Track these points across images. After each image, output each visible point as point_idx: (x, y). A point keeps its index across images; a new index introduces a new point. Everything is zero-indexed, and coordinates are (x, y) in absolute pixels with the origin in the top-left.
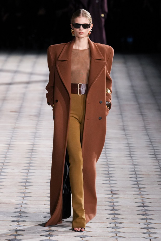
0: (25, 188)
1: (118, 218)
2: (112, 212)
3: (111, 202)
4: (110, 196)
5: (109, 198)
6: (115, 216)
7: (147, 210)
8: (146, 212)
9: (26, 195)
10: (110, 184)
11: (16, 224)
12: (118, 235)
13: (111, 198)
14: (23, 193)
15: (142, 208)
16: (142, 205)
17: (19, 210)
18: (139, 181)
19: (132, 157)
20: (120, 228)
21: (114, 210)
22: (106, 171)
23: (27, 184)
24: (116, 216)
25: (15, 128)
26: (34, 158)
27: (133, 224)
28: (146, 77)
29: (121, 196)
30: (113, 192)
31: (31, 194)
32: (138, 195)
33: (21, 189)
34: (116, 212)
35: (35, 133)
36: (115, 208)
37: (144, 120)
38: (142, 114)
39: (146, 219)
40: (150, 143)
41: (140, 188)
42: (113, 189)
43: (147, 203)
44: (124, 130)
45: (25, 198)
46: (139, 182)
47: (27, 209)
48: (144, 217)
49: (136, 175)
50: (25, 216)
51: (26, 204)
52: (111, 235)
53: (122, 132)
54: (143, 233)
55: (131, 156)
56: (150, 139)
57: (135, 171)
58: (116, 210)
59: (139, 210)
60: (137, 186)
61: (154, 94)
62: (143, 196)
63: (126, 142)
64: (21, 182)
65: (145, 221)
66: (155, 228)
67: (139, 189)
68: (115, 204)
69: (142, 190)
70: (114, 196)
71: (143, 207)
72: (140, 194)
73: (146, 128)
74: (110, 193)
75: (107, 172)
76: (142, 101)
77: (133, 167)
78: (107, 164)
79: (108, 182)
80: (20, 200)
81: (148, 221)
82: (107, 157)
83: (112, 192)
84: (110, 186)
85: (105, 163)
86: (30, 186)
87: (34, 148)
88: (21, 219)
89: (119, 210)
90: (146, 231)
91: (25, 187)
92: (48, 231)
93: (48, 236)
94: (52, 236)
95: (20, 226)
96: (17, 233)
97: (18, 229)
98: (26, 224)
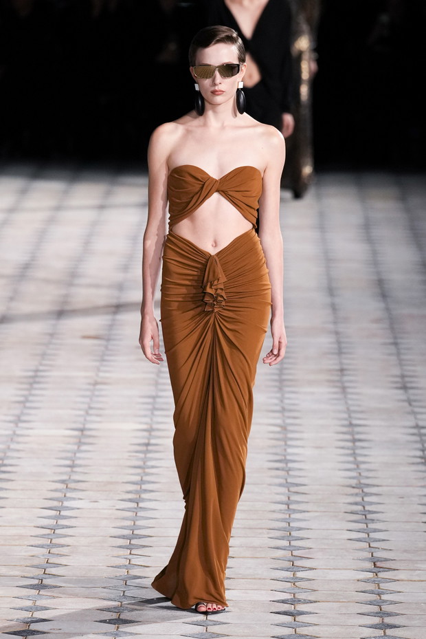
0: (130, 554)
2: (377, 620)
3: (372, 592)
4: (370, 575)
5: (366, 581)
6: (385, 632)
9: (134, 572)
10: (369, 541)
13: (374, 581)
14: (125, 566)
17: (115, 616)
21: (382, 614)
22: (356, 504)
23: (134, 542)
24: (389, 632)
25: (96, 383)
26: (153, 467)
29: (401, 575)
30: (378, 564)
31: (147, 569)
33: (118, 557)
34: (388, 620)
35: (154, 397)
36: (386, 608)
42: (378, 554)
44: (405, 388)
47: (137, 612)
50: (130, 634)
51: (134, 598)
53: (400, 394)
58: (389, 615)
64: (119, 537)
68: (384, 597)
70: (381, 575)
74: (370, 565)
75: (360, 508)
78: (360, 486)
79: (364, 535)
80: (116, 588)
82: (357, 464)
83: (375, 565)
84: (370, 547)
85: (354, 482)
86: (144, 546)
87: (153, 441)
89: (397, 615)
91: (131, 549)
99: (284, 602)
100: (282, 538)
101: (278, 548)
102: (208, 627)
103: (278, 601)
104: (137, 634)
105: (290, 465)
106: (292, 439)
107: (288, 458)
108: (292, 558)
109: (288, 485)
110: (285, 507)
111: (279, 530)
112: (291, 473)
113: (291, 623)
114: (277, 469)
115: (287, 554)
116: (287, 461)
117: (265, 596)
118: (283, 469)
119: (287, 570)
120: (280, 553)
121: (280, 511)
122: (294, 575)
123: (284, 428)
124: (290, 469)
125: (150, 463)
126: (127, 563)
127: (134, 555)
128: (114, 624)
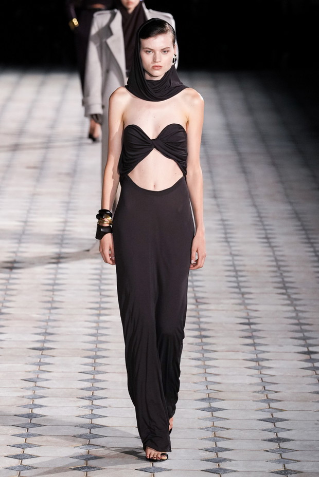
0: (53, 295)
1: (207, 344)
2: (197, 333)
3: (194, 317)
4: (194, 307)
5: (191, 310)
7: (255, 331)
8: (254, 334)
9: (55, 305)
11: (39, 353)
12: (208, 370)
13: (196, 310)
14: (49, 302)
15: (247, 327)
16: (246, 321)
17: (44, 331)
18: (241, 282)
19: (228, 242)
20: (210, 359)
21: (200, 330)
24: (205, 340)
25: (34, 195)
27: (233, 353)
28: (250, 110)
29: (211, 307)
30: (199, 300)
31: (62, 303)
32: (240, 304)
33: (46, 296)
34: (204, 333)
35: (68, 203)
36: (203, 326)
37: (248, 181)
38: (244, 171)
39: (254, 345)
40: (258, 219)
41: (243, 294)
42: (199, 295)
43: (256, 317)
44: (215, 197)
45: (52, 311)
46: (241, 284)
47: (57, 329)
48: (249, 341)
49: (236, 271)
50: (53, 341)
51: (55, 320)
52: (196, 371)
53: (213, 201)
54: (249, 368)
55: (227, 240)
56: (258, 212)
57: (234, 265)
58: (204, 330)
59: (243, 330)
60: (237, 290)
61: (263, 138)
62: (249, 307)
63: (218, 217)
64: (46, 284)
65: (252, 348)
66: (268, 360)
67: (241, 296)
68: (202, 320)
69: (246, 296)
70: (201, 307)
71: (249, 324)
72: (243, 304)
73: (251, 195)
74: (194, 301)
76: (244, 149)
77: (230, 258)
80: (44, 314)
81: (258, 348)
84: (194, 290)
86: (61, 290)
87: (67, 228)
88: (46, 345)
89: (209, 330)
90: (253, 364)
91: (53, 292)
92: (92, 365)
93: (91, 373)
94: (99, 372)
95: (45, 357)
96: (41, 369)
97: (41, 361)
98: (54, 354)
102: (98, 337)
126: (51, 299)
127: (55, 295)
128: (43, 335)
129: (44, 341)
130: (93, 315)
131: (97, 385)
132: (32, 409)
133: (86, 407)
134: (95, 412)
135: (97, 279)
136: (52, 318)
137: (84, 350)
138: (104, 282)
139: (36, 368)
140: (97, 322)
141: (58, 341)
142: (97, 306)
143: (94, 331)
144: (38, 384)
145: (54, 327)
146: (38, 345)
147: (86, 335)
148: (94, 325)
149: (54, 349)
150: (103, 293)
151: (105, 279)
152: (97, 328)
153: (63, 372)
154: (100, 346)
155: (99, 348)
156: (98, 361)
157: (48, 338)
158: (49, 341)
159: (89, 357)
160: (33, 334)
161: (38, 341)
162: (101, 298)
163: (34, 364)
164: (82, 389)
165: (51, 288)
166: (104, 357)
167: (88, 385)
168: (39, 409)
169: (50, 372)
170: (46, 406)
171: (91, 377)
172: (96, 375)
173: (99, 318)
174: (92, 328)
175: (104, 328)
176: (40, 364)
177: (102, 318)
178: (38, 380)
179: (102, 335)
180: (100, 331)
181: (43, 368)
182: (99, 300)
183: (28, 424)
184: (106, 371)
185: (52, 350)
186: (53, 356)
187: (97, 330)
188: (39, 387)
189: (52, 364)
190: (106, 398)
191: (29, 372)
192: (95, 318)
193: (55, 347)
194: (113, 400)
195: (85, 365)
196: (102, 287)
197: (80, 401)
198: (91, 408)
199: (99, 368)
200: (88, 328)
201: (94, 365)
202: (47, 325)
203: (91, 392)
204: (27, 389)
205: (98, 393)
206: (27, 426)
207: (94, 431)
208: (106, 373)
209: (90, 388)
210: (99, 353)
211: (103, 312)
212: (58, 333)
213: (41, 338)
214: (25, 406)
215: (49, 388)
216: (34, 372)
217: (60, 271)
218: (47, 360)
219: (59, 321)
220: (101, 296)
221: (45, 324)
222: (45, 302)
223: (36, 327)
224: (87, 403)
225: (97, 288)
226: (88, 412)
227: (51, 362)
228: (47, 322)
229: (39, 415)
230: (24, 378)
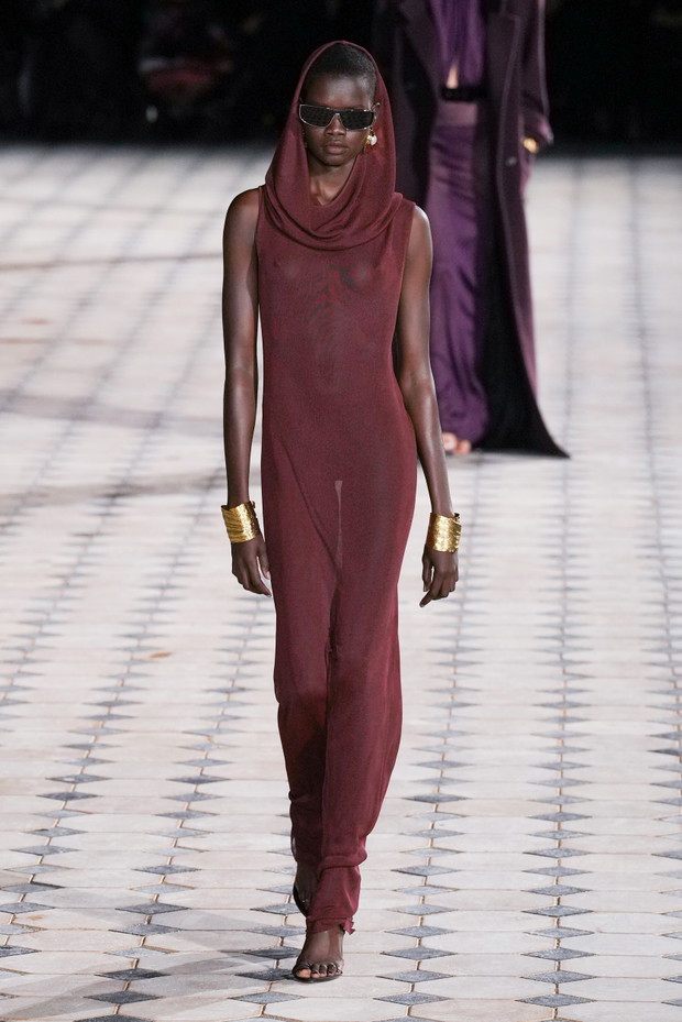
0: (455, 673)
9: (460, 698)
11: (429, 808)
14: (448, 690)
17: (438, 757)
23: (460, 657)
26: (480, 556)
31: (478, 694)
33: (439, 677)
45: (455, 711)
47: (468, 752)
50: (460, 781)
51: (463, 733)
64: (438, 651)
80: (437, 719)
86: (472, 663)
87: (480, 521)
88: (446, 790)
91: (455, 667)
92: (554, 835)
93: (553, 854)
94: (569, 853)
95: (444, 819)
96: (435, 845)
97: (436, 827)
98: (464, 811)
99: (665, 736)
100: (659, 650)
101: (654, 664)
102: (565, 771)
103: (657, 736)
104: (466, 781)
105: (667, 552)
106: (667, 517)
107: (664, 542)
108: (674, 678)
109: (664, 579)
110: (660, 608)
111: (655, 639)
112: (668, 562)
113: (675, 766)
114: (649, 557)
115: (667, 672)
116: (660, 547)
117: (639, 729)
118: (656, 557)
119: (668, 693)
120: (657, 671)
121: (655, 614)
122: (678, 700)
123: (656, 502)
124: (667, 558)
125: (476, 551)
126: (451, 685)
127: (460, 674)
128: (437, 768)
129: (440, 782)
130: (547, 720)
131: (566, 881)
132: (420, 938)
133: (545, 932)
134: (566, 943)
135: (554, 638)
136: (455, 727)
137: (533, 800)
138: (569, 643)
139: (424, 843)
140: (560, 737)
141: (472, 782)
142: (557, 698)
143: (554, 758)
144: (432, 880)
145: (461, 748)
146: (428, 791)
147: (537, 766)
148: (554, 743)
149: (464, 799)
150: (570, 669)
151: (572, 637)
152: (562, 750)
153: (487, 852)
154: (569, 791)
155: (568, 797)
156: (566, 825)
157: (449, 773)
158: (451, 781)
159: (546, 818)
160: (413, 765)
161: (426, 782)
162: (565, 682)
163: (420, 834)
164: (533, 892)
165: (448, 658)
166: (580, 817)
167: (546, 881)
168: (437, 937)
169: (458, 852)
170: (452, 932)
171: (550, 863)
172: (563, 860)
173: (563, 728)
174: (549, 749)
175: (574, 750)
176: (432, 834)
177: (570, 727)
178: (430, 872)
179: (573, 766)
180: (568, 758)
181: (439, 842)
182: (561, 685)
183: (413, 973)
184: (586, 850)
185: (460, 801)
186: (463, 816)
187: (561, 754)
188: (434, 887)
189: (462, 834)
190: (590, 911)
191: (409, 852)
192: (555, 727)
193: (465, 795)
194: (606, 915)
195: (537, 835)
196: (567, 656)
197: (530, 918)
198: (556, 935)
199: (568, 843)
200: (541, 750)
201: (557, 835)
202: (445, 743)
203: (556, 899)
204: (409, 892)
205: (569, 901)
206: (411, 977)
207: (565, 988)
208: (586, 853)
209: (552, 888)
210: (567, 809)
211: (571, 712)
212: (472, 762)
213: (434, 773)
214: (403, 932)
215: (456, 890)
216: (420, 852)
217: (467, 619)
218: (450, 825)
219: (473, 734)
220: (567, 677)
221: (440, 741)
222: (439, 691)
223: (419, 749)
224: (548, 923)
225: (555, 657)
226: (548, 944)
227: (458, 830)
228: (445, 738)
229: (437, 952)
230: (399, 867)
